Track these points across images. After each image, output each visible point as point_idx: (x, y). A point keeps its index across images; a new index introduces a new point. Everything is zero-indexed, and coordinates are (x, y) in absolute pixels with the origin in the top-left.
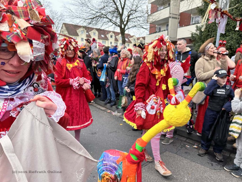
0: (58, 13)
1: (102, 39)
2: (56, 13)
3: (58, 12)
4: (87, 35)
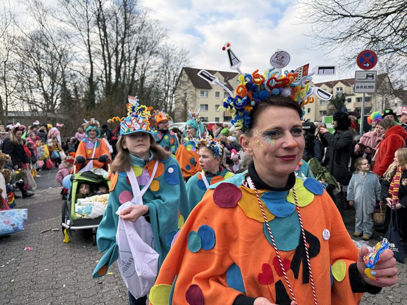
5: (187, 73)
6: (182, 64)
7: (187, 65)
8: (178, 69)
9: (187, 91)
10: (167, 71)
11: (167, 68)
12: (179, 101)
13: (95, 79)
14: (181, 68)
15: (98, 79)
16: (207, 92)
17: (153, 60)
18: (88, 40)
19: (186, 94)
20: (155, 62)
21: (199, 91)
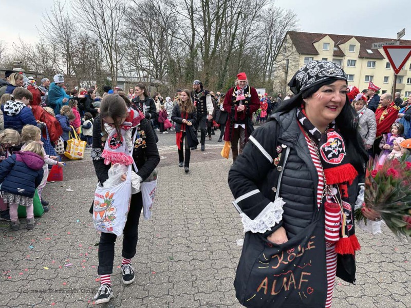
0: (282, 13)
1: (369, 57)
2: (279, 12)
3: (282, 10)
4: (335, 51)
5: (292, 38)
6: (286, 28)
7: (292, 29)
8: (281, 33)
9: (289, 58)
10: (270, 36)
11: (270, 33)
12: (280, 68)
13: (195, 47)
14: (285, 33)
15: (198, 47)
16: (313, 58)
17: (256, 25)
18: (192, 7)
19: (288, 60)
20: (257, 27)
21: (303, 57)
